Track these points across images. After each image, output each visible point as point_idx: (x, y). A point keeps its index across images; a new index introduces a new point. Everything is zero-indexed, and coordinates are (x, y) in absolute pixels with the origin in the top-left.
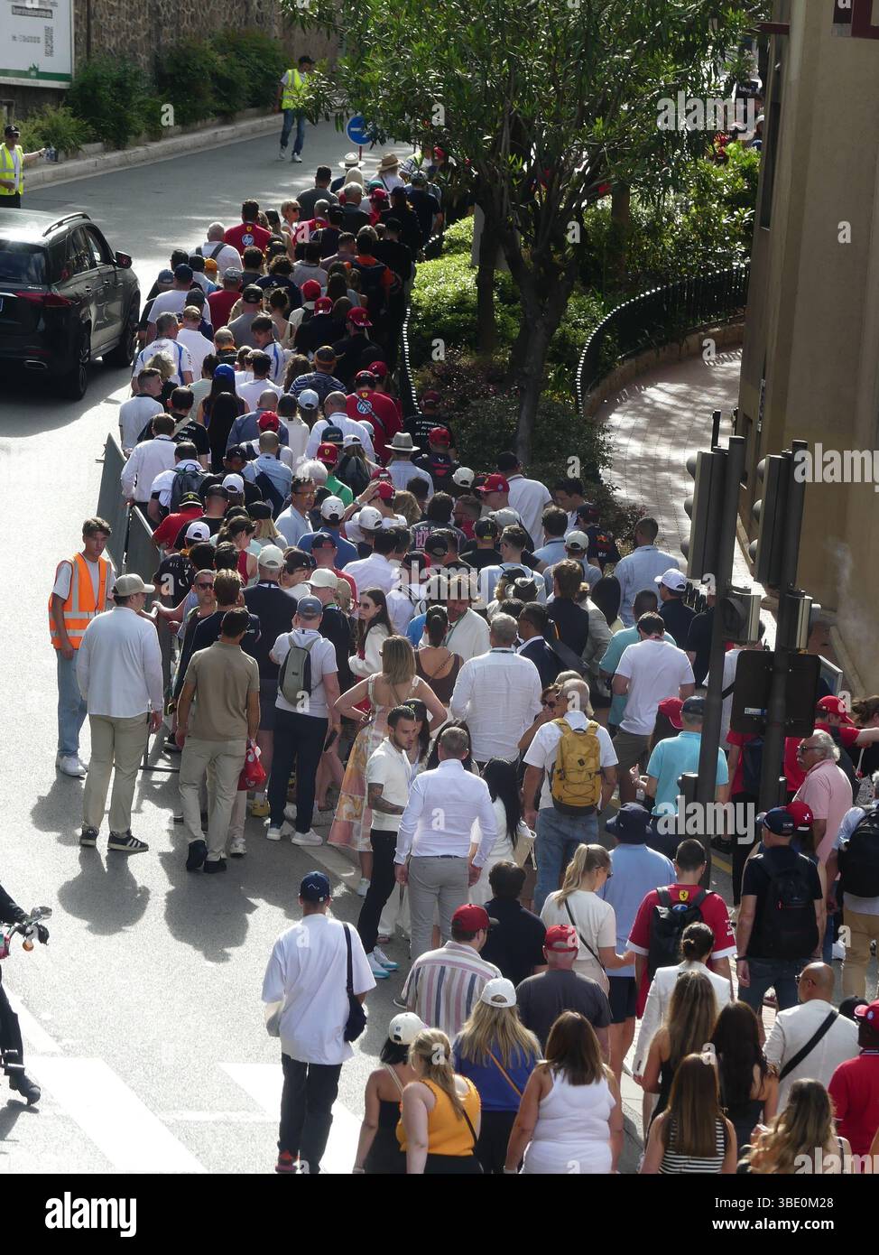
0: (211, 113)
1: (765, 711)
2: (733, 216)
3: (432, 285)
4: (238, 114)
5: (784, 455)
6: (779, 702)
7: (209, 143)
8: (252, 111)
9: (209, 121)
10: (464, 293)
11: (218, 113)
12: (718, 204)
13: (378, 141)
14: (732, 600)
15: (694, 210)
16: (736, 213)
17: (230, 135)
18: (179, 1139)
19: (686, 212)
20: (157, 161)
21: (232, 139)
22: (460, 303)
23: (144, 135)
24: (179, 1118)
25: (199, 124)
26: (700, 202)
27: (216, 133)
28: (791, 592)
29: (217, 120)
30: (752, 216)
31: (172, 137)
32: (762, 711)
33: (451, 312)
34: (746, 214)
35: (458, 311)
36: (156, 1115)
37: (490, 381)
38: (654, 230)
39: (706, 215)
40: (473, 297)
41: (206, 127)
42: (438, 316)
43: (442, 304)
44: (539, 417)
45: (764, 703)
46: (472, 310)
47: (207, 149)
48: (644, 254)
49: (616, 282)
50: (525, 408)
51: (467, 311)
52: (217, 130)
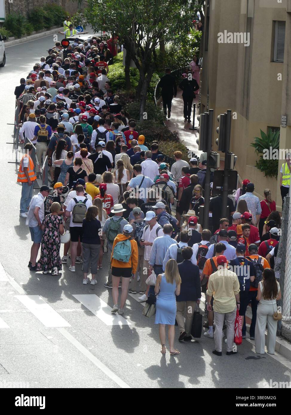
0: (44, 28)
1: (222, 187)
2: (193, 49)
3: (112, 72)
4: (51, 28)
5: (224, 114)
6: (226, 184)
7: (44, 36)
8: (54, 26)
9: (43, 30)
10: (121, 74)
11: (45, 27)
12: (189, 47)
13: (96, 32)
14: (212, 156)
15: (182, 48)
16: (194, 49)
17: (49, 33)
18: (63, 317)
19: (180, 49)
20: (30, 41)
21: (50, 34)
22: (120, 77)
23: (26, 34)
24: (62, 311)
25: (41, 31)
26: (184, 46)
27: (45, 33)
28: (229, 153)
29: (46, 29)
30: (198, 49)
31: (33, 34)
32: (221, 187)
33: (118, 79)
34: (197, 49)
35: (120, 79)
36: (55, 311)
37: (131, 98)
38: (172, 54)
39: (185, 49)
40: (124, 75)
41: (43, 31)
42: (114, 80)
43: (115, 77)
44: (146, 107)
45: (222, 185)
46: (123, 79)
47: (43, 37)
48: (169, 61)
49: (162, 69)
50: (142, 105)
51: (122, 79)
52: (45, 32)
